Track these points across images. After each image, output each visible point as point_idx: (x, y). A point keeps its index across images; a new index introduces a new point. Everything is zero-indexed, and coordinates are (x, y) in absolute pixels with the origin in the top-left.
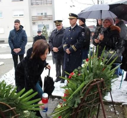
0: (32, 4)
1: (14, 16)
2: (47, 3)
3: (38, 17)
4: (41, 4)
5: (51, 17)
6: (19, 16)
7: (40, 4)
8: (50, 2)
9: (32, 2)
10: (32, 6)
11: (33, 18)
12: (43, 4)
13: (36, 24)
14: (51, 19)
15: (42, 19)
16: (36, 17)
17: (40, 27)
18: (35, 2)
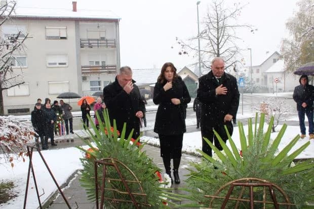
0: (82, 46)
1: (50, 64)
2: (107, 46)
3: (91, 68)
5: (115, 69)
6: (58, 65)
7: (95, 46)
8: (113, 43)
9: (82, 42)
10: (82, 48)
11: (83, 69)
12: (102, 46)
13: (88, 79)
14: (114, 72)
15: (98, 71)
16: (89, 68)
17: (94, 86)
18: (87, 43)
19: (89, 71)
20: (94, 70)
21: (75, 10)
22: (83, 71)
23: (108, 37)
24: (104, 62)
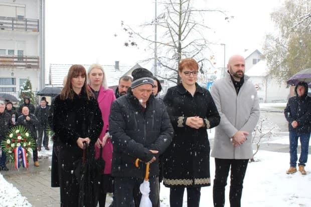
2: (26, 29)
5: (36, 62)
8: (35, 25)
14: (35, 66)
15: (12, 64)
17: (5, 84)
20: (5, 61)
23: (27, 17)
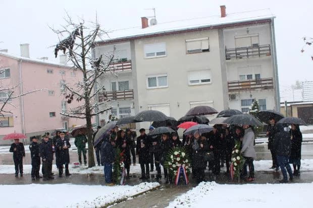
0: (228, 58)
1: (192, 81)
2: (259, 55)
3: (240, 84)
4: (248, 56)
6: (200, 83)
7: (244, 56)
8: (267, 50)
9: (228, 53)
10: (228, 61)
11: (230, 85)
12: (253, 55)
13: (237, 98)
14: (270, 87)
15: (249, 87)
16: (237, 84)
17: (247, 105)
18: (234, 53)
19: (238, 88)
21: (223, 15)
22: (230, 88)
24: (259, 75)
